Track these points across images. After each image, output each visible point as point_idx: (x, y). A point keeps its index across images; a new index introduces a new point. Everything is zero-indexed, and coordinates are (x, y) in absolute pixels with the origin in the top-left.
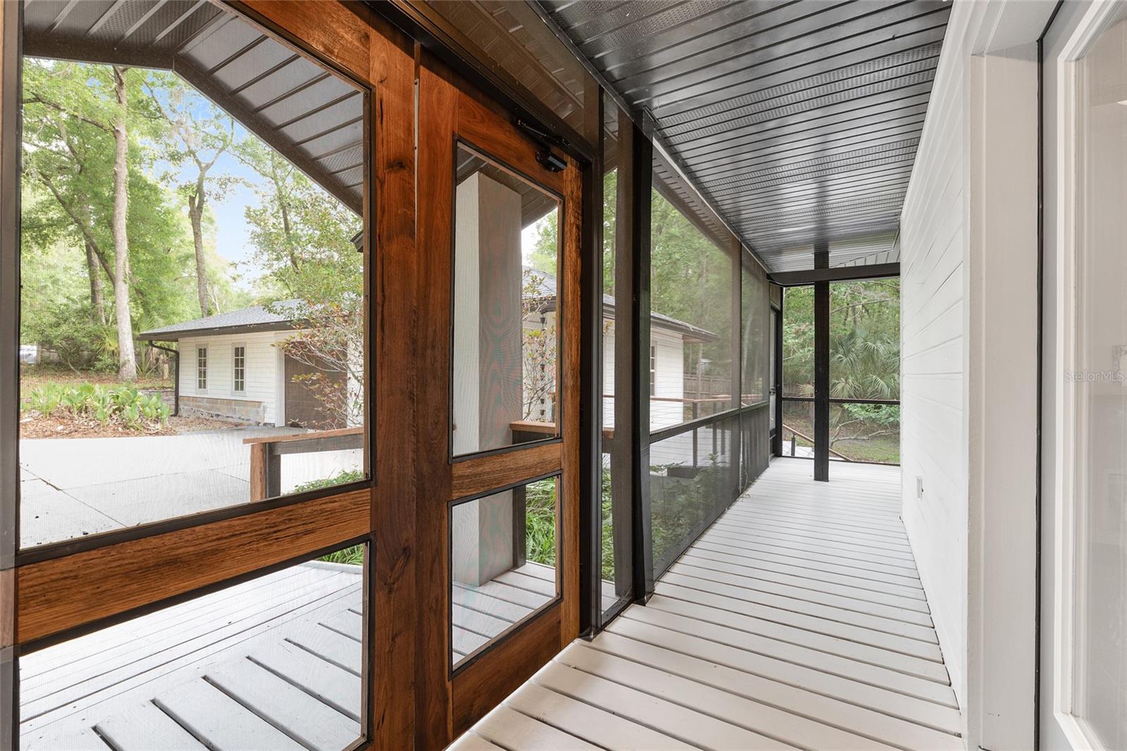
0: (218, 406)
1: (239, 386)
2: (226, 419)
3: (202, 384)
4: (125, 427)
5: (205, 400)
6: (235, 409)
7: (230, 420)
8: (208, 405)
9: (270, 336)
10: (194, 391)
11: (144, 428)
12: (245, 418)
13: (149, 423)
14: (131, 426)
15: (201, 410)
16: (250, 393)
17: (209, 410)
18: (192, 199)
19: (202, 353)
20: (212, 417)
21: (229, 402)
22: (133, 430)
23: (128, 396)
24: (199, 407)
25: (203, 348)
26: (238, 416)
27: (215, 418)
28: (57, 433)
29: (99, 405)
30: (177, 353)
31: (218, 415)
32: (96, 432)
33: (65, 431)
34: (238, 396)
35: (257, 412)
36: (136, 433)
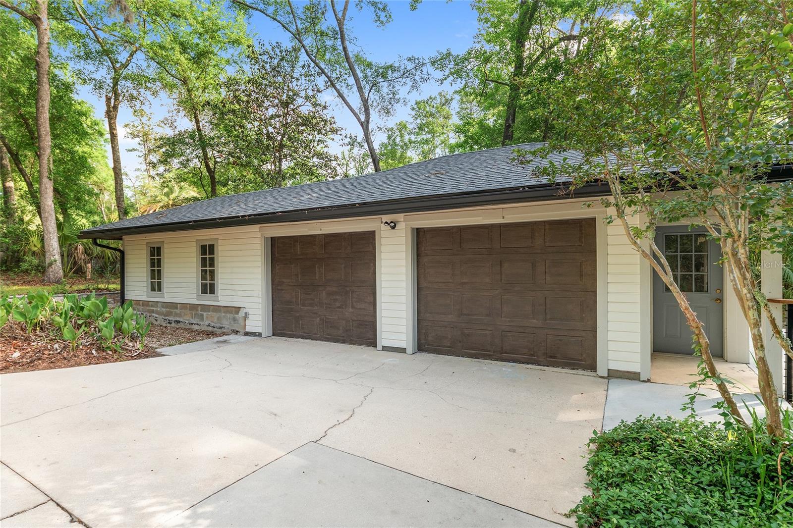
0: (178, 311)
1: (208, 288)
2: (188, 327)
3: (156, 287)
4: (100, 349)
5: (159, 304)
6: (202, 315)
7: (196, 327)
8: (164, 310)
9: (254, 230)
10: (145, 293)
11: (123, 349)
12: (218, 325)
13: (127, 341)
14: (108, 348)
15: (154, 315)
16: (224, 297)
17: (165, 316)
18: (108, 99)
19: (156, 253)
20: (170, 323)
21: (193, 307)
22: (111, 353)
23: (97, 306)
24: (153, 312)
25: (156, 246)
26: (207, 323)
27: (173, 325)
28: (15, 363)
29: (61, 320)
30: (122, 253)
31: (178, 322)
32: (65, 359)
33: (25, 360)
34: (207, 300)
35: (235, 320)
36: (115, 357)
